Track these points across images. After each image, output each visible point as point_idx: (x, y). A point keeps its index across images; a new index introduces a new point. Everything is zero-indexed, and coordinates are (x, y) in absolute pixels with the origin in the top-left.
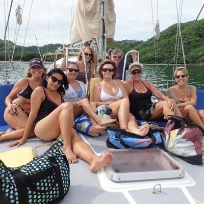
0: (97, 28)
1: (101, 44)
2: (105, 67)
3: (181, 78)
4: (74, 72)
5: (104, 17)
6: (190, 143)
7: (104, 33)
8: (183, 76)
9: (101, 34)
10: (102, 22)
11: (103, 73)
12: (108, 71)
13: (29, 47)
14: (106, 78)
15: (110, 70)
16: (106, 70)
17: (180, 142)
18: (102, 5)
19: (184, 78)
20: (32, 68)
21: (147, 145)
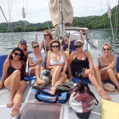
0: (58, 18)
1: (61, 28)
2: (53, 45)
3: (106, 50)
4: (37, 48)
5: (62, 11)
6: (80, 104)
7: (63, 20)
8: (108, 50)
9: (61, 21)
10: (61, 14)
11: (53, 48)
12: (55, 47)
13: (36, 24)
14: (55, 51)
15: (57, 46)
16: (54, 47)
17: (74, 102)
18: (61, 3)
19: (108, 51)
20: (21, 44)
21: (54, 101)
